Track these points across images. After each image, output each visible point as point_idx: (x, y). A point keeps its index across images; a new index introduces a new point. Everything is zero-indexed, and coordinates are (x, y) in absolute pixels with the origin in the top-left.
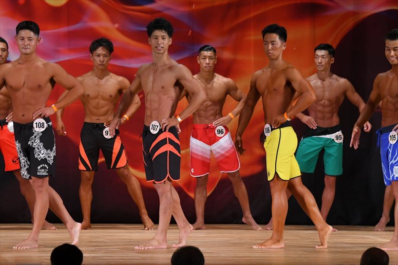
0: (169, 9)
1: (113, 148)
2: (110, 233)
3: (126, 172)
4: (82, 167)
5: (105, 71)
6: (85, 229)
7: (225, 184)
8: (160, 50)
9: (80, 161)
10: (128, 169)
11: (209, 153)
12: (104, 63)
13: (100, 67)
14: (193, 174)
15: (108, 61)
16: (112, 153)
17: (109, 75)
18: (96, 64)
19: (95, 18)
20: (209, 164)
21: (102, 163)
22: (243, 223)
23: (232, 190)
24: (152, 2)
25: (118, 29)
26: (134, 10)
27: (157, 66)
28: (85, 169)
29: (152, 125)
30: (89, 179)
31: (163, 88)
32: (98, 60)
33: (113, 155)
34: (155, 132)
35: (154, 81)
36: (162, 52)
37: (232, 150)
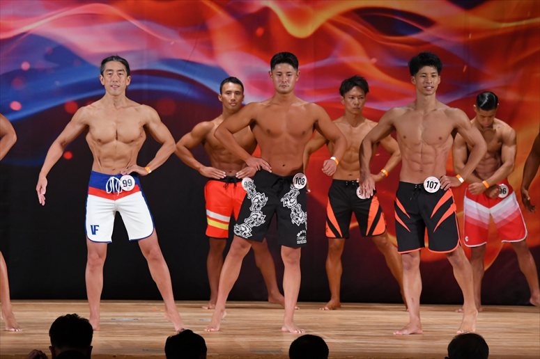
0: (440, 39)
1: (368, 211)
2: (365, 314)
3: (384, 240)
4: (330, 234)
5: (360, 116)
6: (334, 309)
7: (508, 255)
8: (428, 90)
9: (327, 226)
10: (386, 236)
11: (488, 217)
12: (360, 106)
13: (355, 112)
14: (467, 243)
15: (363, 104)
16: (367, 217)
17: (364, 121)
18: (349, 107)
19: (348, 51)
20: (487, 231)
21: (354, 228)
22: (531, 305)
23: (517, 263)
24: (418, 31)
25: (377, 65)
26: (395, 41)
27: (425, 112)
28: (334, 236)
29: (428, 182)
30: (338, 249)
31: (440, 138)
32: (351, 103)
33: (369, 220)
34: (434, 191)
35: (425, 130)
36: (431, 92)
37: (517, 214)
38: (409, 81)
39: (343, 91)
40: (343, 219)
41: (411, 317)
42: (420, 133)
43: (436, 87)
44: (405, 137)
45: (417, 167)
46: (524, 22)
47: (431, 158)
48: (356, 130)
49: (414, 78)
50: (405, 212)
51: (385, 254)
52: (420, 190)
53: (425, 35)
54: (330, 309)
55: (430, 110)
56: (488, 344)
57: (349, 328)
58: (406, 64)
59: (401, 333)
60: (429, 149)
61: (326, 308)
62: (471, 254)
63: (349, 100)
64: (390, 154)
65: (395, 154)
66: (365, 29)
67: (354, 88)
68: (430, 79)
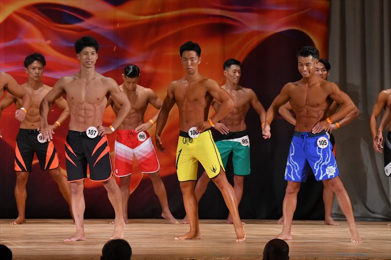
0: (96, 27)
1: (46, 151)
2: (43, 227)
3: (57, 173)
4: (18, 168)
5: (39, 82)
6: (20, 224)
7: (147, 182)
8: (89, 64)
9: (16, 163)
10: (59, 170)
11: (132, 156)
12: (40, 75)
13: (36, 79)
14: (117, 174)
15: (42, 74)
16: (46, 156)
17: (42, 86)
18: (31, 76)
19: (29, 34)
20: (132, 165)
21: (36, 164)
22: (162, 218)
23: (152, 188)
24: (81, 21)
25: (50, 45)
26: (63, 28)
27: (87, 79)
28: (20, 170)
29: (89, 130)
30: (24, 179)
31: (98, 99)
32: (33, 73)
33: (47, 158)
34: (93, 137)
35: (87, 93)
36: (91, 66)
37: (153, 153)
38: (75, 57)
39: (27, 64)
40: (28, 157)
41: (77, 228)
42: (83, 95)
43: (95, 62)
44: (72, 98)
45: (82, 119)
46: (156, 16)
47: (91, 113)
48: (37, 92)
49: (78, 55)
50: (72, 152)
51: (58, 183)
52: (83, 136)
53: (86, 24)
54: (18, 224)
55: (91, 78)
56: (131, 247)
57: (31, 237)
58: (73, 45)
59: (70, 240)
60: (90, 107)
61: (15, 223)
62: (120, 182)
63: (32, 70)
64: (62, 110)
65: (65, 110)
66: (42, 18)
67: (35, 62)
68: (91, 57)
